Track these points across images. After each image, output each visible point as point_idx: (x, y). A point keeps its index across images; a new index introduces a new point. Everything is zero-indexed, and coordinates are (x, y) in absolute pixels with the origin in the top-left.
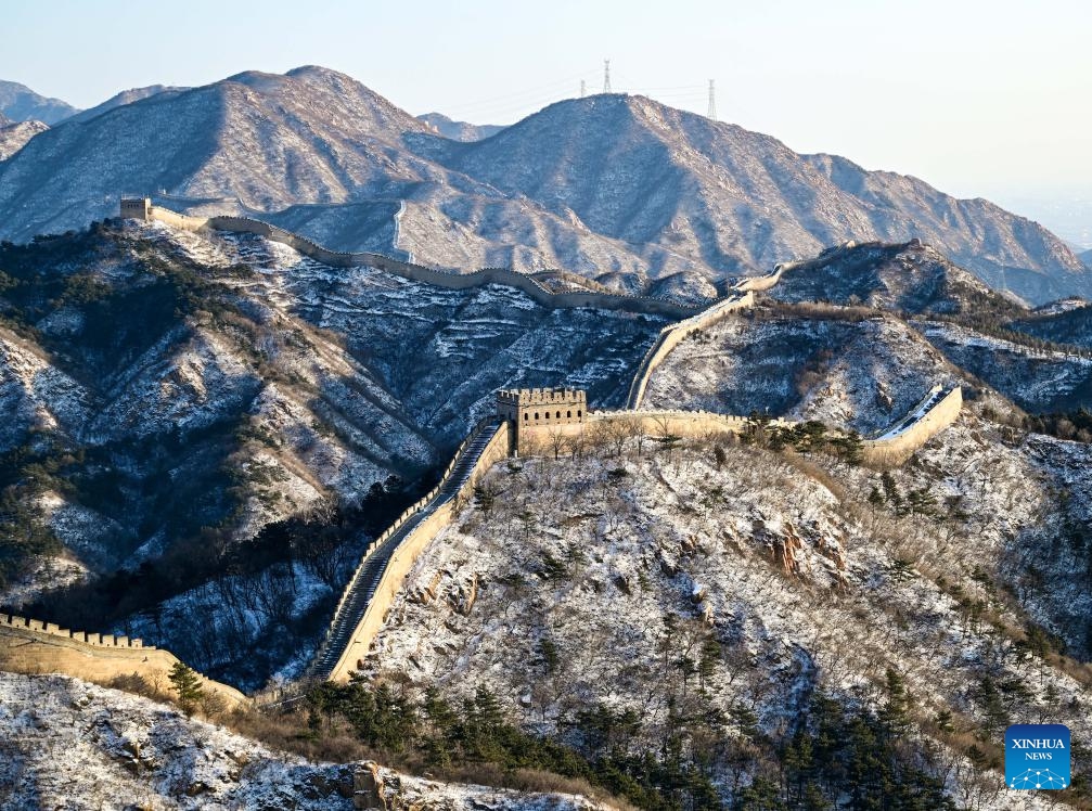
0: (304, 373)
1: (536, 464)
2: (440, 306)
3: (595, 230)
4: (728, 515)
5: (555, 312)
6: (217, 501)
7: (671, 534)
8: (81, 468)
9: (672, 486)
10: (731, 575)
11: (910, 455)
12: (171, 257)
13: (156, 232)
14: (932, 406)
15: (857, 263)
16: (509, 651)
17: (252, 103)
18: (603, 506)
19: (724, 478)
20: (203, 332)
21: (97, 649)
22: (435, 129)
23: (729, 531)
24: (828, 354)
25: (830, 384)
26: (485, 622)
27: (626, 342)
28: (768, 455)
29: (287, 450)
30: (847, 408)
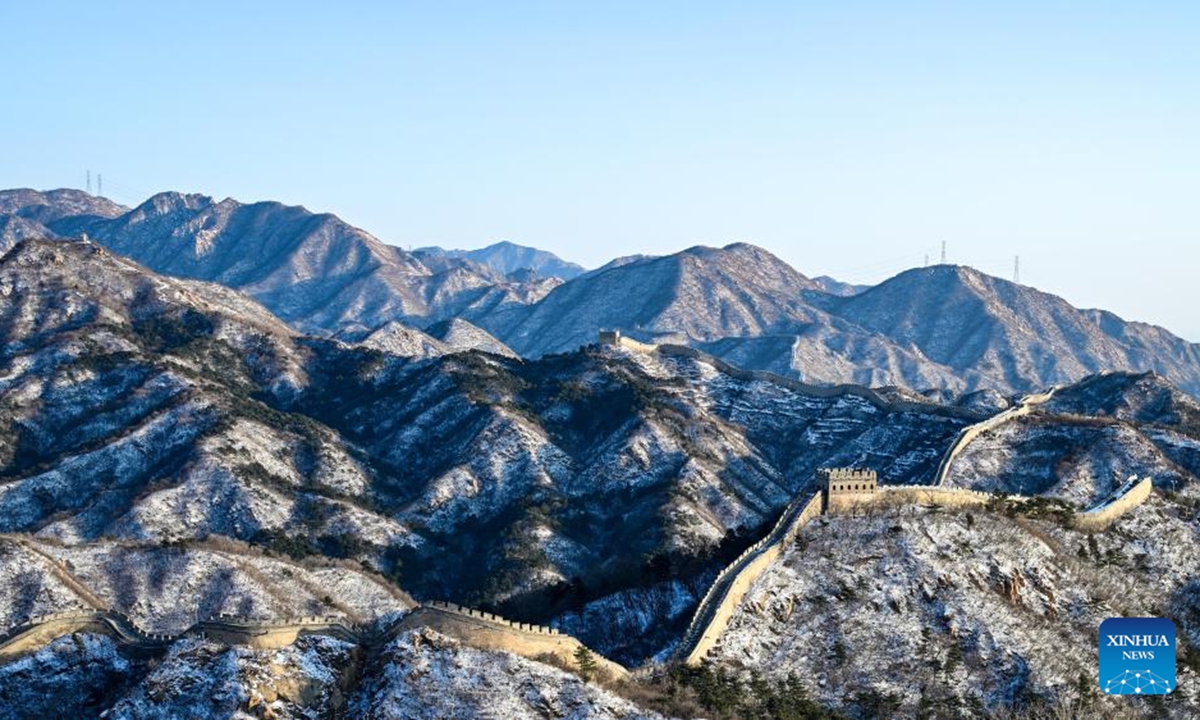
0: (716, 452)
1: (840, 521)
2: (811, 409)
3: (931, 359)
4: (973, 561)
5: (890, 415)
6: (653, 536)
7: (931, 573)
8: (565, 511)
9: (934, 539)
10: (972, 603)
11: (1110, 524)
12: (632, 371)
13: (624, 353)
14: (1128, 490)
15: (1108, 386)
16: (813, 648)
17: (699, 268)
18: (885, 551)
19: (972, 536)
20: (650, 423)
21: (529, 634)
22: (823, 287)
23: (973, 572)
24: (1079, 450)
25: (1080, 470)
26: (798, 628)
27: (937, 437)
28: (1005, 520)
29: (702, 504)
30: (1092, 489)
